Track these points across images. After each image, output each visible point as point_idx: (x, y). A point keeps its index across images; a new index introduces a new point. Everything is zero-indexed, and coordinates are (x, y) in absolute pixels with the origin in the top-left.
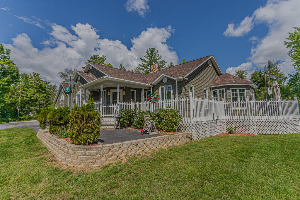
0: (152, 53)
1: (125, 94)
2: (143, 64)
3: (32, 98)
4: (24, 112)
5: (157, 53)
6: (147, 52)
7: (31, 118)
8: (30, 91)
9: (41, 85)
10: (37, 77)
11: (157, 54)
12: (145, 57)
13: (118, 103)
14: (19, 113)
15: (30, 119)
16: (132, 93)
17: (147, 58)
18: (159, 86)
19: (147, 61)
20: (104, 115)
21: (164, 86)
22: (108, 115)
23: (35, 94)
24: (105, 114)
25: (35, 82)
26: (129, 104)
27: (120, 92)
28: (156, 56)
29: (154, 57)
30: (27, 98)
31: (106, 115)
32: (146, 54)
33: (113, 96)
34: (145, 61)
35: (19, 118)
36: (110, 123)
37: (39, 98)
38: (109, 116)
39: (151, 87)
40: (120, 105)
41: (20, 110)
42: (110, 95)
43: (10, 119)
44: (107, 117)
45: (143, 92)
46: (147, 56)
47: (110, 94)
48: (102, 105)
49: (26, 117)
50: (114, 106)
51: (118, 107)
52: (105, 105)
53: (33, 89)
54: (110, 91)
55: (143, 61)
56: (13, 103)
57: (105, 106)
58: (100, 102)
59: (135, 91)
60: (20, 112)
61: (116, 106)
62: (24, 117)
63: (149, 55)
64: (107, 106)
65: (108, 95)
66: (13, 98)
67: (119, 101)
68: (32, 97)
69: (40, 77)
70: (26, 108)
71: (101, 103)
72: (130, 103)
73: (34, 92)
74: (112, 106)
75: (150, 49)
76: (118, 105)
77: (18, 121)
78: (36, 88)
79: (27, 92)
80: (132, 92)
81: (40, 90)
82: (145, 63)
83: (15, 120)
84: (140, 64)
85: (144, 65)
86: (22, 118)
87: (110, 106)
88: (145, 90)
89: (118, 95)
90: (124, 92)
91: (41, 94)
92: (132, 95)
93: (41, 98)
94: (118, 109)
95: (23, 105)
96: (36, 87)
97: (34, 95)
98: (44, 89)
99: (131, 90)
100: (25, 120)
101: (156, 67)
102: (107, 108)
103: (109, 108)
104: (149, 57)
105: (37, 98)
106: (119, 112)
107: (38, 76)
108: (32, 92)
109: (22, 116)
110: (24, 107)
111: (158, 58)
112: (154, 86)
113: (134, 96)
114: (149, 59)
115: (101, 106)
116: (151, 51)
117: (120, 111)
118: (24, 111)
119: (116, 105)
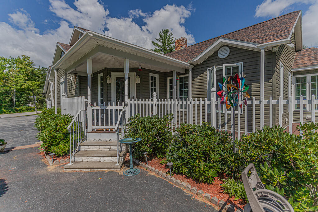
0: (165, 35)
1: (139, 82)
2: (155, 48)
3: (23, 87)
4: (20, 102)
5: (171, 35)
6: (160, 34)
7: (30, 110)
8: (20, 78)
9: (33, 70)
10: (28, 61)
11: (171, 37)
12: (157, 40)
13: (127, 100)
14: (15, 103)
15: (28, 110)
16: (152, 80)
17: (160, 41)
18: (208, 65)
19: (160, 45)
20: (95, 127)
21: (224, 65)
22: (105, 127)
23: (27, 82)
24: (98, 124)
25: (25, 68)
26: (149, 102)
27: (129, 78)
28: (170, 39)
29: (168, 40)
30: (17, 87)
31: (100, 127)
32: (158, 37)
33: (117, 85)
34: (158, 45)
35: (15, 109)
36: (109, 147)
37: (31, 86)
38: (107, 130)
39: (190, 69)
40: (131, 105)
41: (16, 100)
42: (110, 84)
43: (5, 110)
44: (102, 131)
45: (175, 77)
46: (160, 39)
47: (112, 81)
48: (92, 105)
49: (24, 108)
50: (119, 107)
51: (127, 109)
52: (97, 105)
53: (24, 75)
54: (110, 76)
55: (155, 45)
56: (7, 92)
57: (98, 108)
58: (86, 98)
59: (157, 76)
60: (17, 103)
61: (122, 107)
62: (22, 108)
63: (162, 38)
64: (103, 108)
65: (108, 82)
66: (7, 86)
67: (129, 97)
68: (23, 85)
69: (32, 61)
70: (23, 98)
71: (89, 99)
72: (152, 100)
73: (25, 79)
74: (114, 107)
75: (163, 30)
76: (127, 105)
77: (14, 112)
78: (27, 75)
79: (16, 79)
80: (152, 77)
81: (32, 78)
82: (157, 48)
83: (10, 112)
84: (152, 49)
85: (157, 49)
86: (18, 109)
87: (109, 107)
88: (178, 74)
89: (126, 82)
90: (138, 76)
91: (34, 82)
92: (152, 83)
93: (34, 87)
94: (127, 116)
95: (19, 95)
96: (26, 72)
97: (25, 82)
98: (37, 76)
99: (151, 75)
100: (23, 111)
101: (183, 42)
102: (102, 111)
103: (107, 111)
104: (161, 41)
105: (28, 87)
106: (128, 122)
107: (28, 59)
108: (23, 80)
109: (18, 107)
110: (21, 97)
111: (172, 41)
112: (195, 66)
113: (155, 86)
114: (163, 43)
115: (89, 106)
116: (164, 34)
117: (130, 119)
118: (22, 102)
119: (121, 105)
